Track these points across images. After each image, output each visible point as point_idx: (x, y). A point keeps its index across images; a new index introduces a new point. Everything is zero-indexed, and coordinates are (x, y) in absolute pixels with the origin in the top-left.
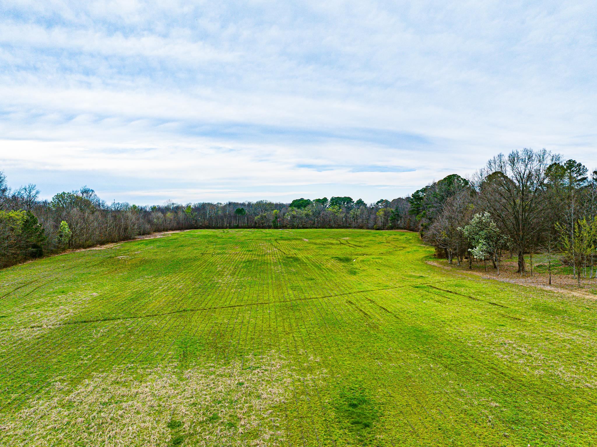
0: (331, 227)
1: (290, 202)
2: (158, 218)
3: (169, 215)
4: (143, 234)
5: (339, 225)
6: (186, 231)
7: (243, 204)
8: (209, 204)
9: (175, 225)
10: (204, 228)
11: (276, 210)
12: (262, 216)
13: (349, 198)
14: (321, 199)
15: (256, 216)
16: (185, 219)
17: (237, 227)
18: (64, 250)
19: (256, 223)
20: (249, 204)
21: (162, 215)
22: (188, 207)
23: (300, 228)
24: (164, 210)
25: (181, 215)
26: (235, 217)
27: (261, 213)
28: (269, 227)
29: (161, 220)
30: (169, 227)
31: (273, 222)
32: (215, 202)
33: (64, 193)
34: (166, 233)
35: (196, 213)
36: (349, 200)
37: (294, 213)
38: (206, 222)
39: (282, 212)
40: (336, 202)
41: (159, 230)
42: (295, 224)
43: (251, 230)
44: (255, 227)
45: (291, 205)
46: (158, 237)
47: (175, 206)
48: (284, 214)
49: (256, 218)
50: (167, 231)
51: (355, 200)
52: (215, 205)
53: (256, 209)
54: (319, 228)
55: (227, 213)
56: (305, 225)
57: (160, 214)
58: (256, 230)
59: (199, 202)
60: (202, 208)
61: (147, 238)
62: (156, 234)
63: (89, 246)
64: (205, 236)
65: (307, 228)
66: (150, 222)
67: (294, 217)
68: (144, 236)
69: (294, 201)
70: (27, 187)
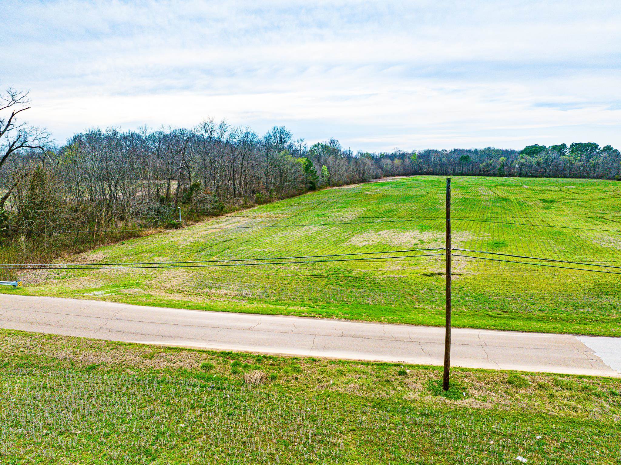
0: (565, 177)
1: (522, 148)
2: (387, 164)
3: (397, 161)
4: (376, 178)
5: (576, 174)
6: (411, 176)
7: (470, 151)
8: (434, 150)
9: (402, 170)
10: (428, 174)
11: (503, 158)
12: (487, 164)
13: (594, 144)
14: (559, 145)
15: (481, 163)
16: (410, 165)
17: (461, 174)
18: (326, 187)
19: (480, 171)
20: (476, 151)
21: (391, 161)
22: (413, 154)
23: (529, 177)
24: (392, 157)
25: (407, 161)
26: (459, 164)
27: (486, 160)
28: (495, 175)
29: (389, 167)
30: (397, 172)
31: (498, 170)
32: (440, 149)
33: (319, 144)
34: (394, 178)
35: (421, 160)
36: (594, 146)
37: (523, 161)
38: (431, 169)
39: (510, 160)
40: (577, 149)
41: (388, 175)
42: (523, 172)
43: (474, 177)
44: (479, 175)
45: (522, 152)
46: (388, 181)
47: (401, 153)
48: (512, 162)
49: (481, 165)
50: (394, 176)
51: (602, 146)
52: (440, 152)
53: (482, 156)
54: (550, 177)
55: (452, 160)
56: (534, 173)
57: (389, 161)
58: (480, 177)
59: (424, 149)
60: (427, 155)
61: (380, 181)
62: (386, 178)
63: (340, 185)
64: (430, 181)
65: (536, 177)
66: (381, 167)
67: (522, 165)
68: (377, 180)
69: (527, 148)
70: (299, 140)
